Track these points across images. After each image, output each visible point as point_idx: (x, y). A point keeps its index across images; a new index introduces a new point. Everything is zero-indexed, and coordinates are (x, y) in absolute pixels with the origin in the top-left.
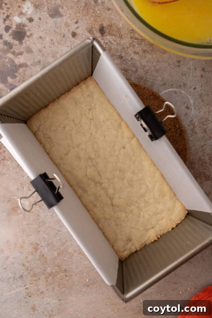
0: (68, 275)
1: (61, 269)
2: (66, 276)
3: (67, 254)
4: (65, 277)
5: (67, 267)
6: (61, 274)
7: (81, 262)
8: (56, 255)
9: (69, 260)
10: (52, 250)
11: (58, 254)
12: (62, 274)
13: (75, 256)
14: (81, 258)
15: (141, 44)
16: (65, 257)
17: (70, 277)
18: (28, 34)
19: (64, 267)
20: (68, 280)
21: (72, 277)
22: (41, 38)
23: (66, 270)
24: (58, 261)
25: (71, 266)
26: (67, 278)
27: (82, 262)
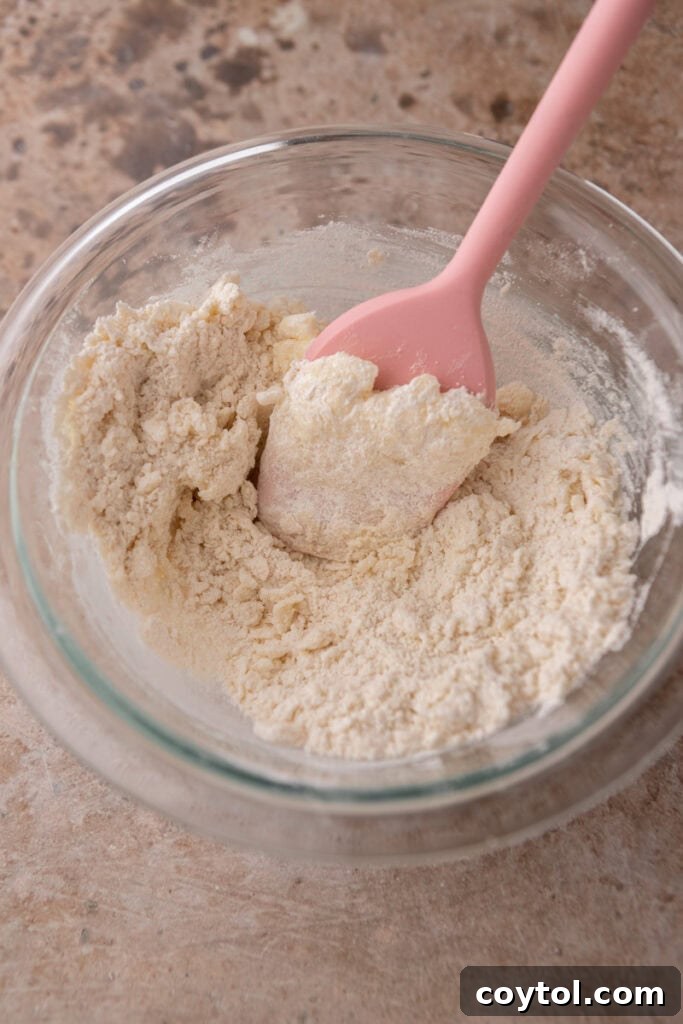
0: (95, 932)
1: (75, 894)
2: (85, 937)
3: (126, 832)
4: (77, 940)
5: (104, 891)
6: (67, 916)
7: (173, 887)
8: (80, 822)
9: (126, 863)
10: (73, 791)
11: (88, 819)
12: (71, 921)
13: (157, 847)
14: (178, 869)
15: (621, 165)
16: (112, 842)
17: (101, 947)
18: (266, 74)
19: (90, 890)
20: (82, 962)
21: (112, 951)
22: (300, 90)
23: (92, 908)
24: (78, 851)
25: (124, 896)
26: (87, 949)
27: (179, 888)
